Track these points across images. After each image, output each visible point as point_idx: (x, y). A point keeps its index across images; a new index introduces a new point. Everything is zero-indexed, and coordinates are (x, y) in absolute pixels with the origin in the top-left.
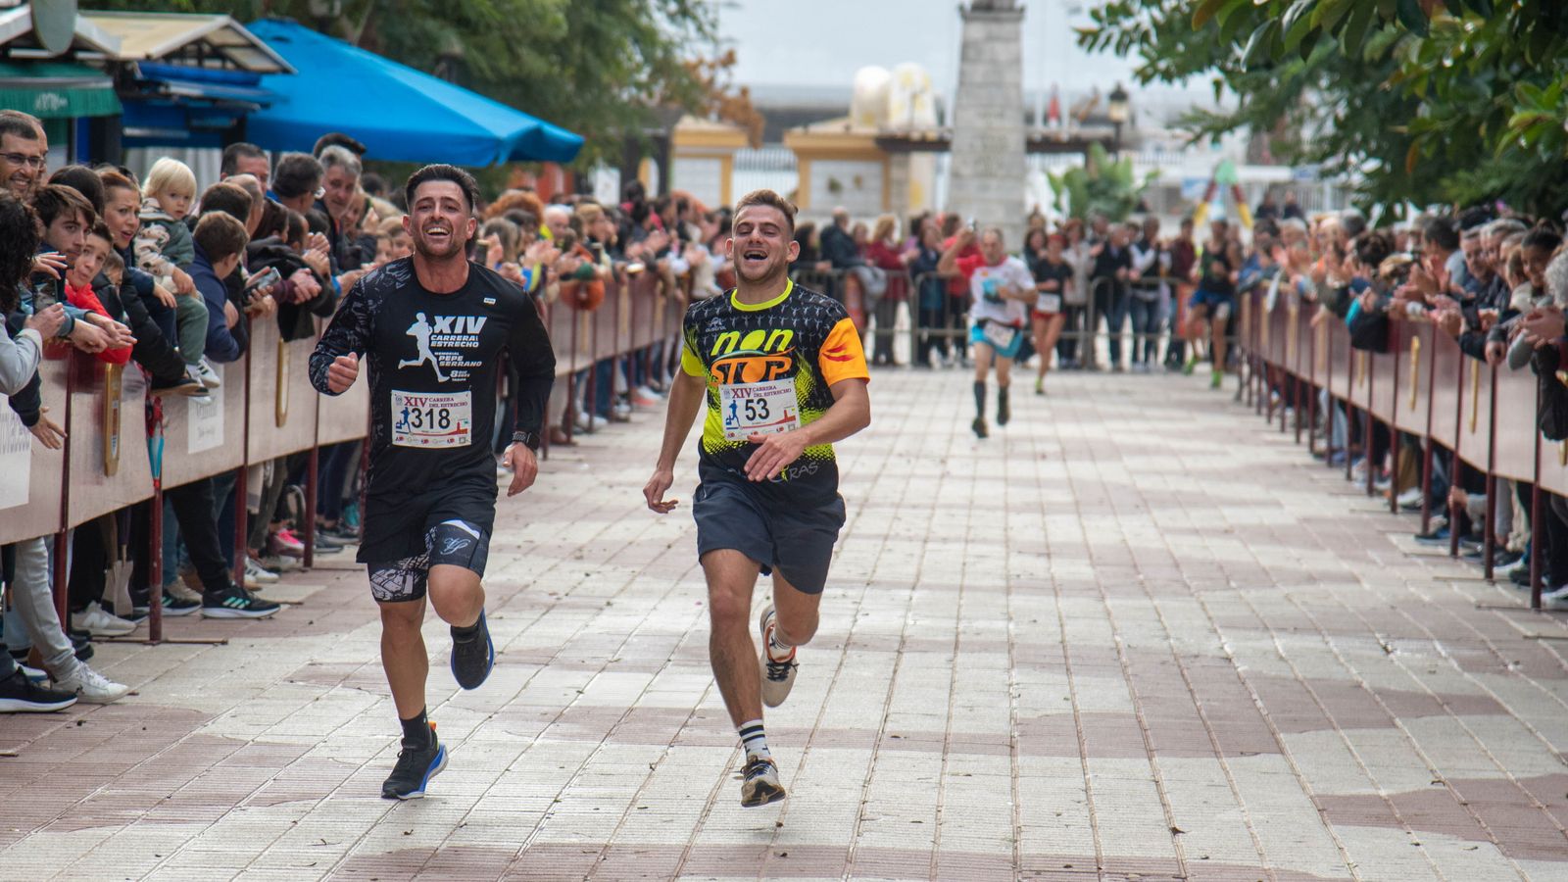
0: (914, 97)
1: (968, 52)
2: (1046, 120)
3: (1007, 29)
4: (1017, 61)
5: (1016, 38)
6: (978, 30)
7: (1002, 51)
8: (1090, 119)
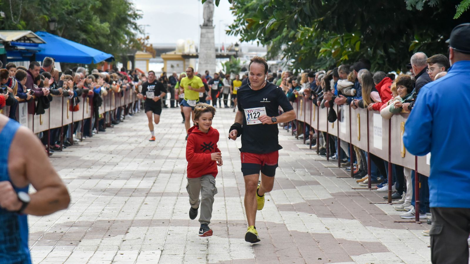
0: (190, 46)
1: (202, 35)
2: (221, 50)
3: (210, 30)
4: (213, 37)
5: (213, 32)
6: (204, 31)
7: (210, 35)
8: (231, 50)
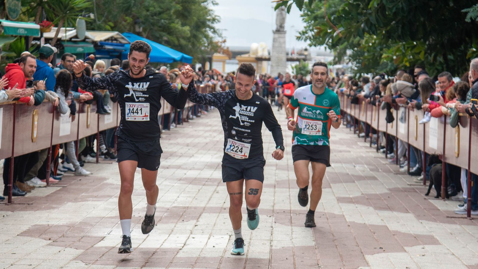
0: (263, 49)
1: (274, 40)
2: (292, 54)
3: (283, 35)
4: (284, 42)
6: (277, 36)
7: (282, 40)
8: (301, 54)
